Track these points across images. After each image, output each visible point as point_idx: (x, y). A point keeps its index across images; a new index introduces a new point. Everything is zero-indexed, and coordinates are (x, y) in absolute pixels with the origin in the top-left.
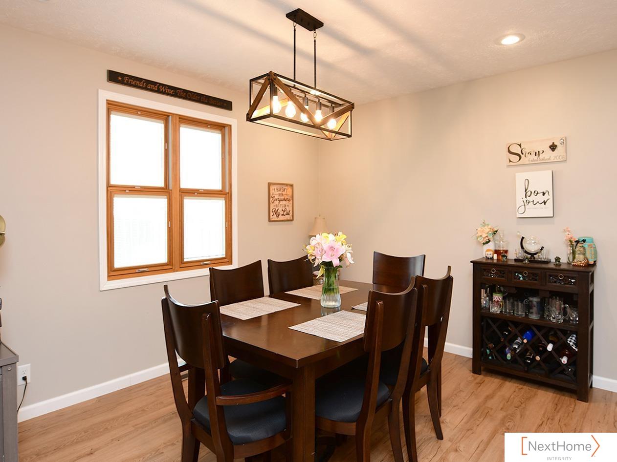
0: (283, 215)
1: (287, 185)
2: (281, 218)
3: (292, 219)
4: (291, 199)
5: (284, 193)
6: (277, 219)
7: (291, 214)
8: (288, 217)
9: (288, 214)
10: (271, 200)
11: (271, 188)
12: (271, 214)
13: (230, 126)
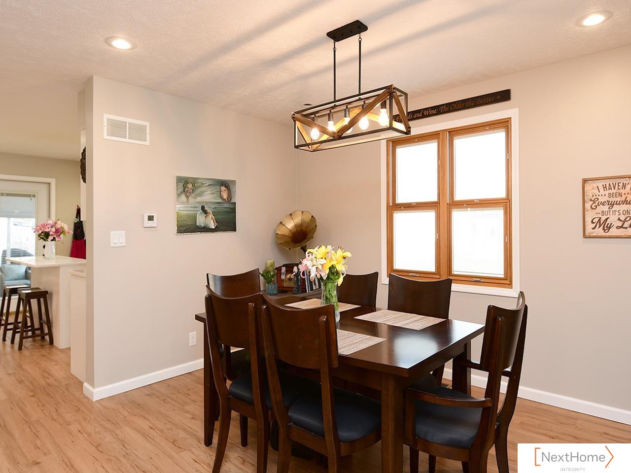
0: (619, 228)
2: (616, 232)
5: (622, 191)
6: (603, 234)
10: (588, 205)
11: (588, 187)
12: (589, 226)
13: (510, 118)
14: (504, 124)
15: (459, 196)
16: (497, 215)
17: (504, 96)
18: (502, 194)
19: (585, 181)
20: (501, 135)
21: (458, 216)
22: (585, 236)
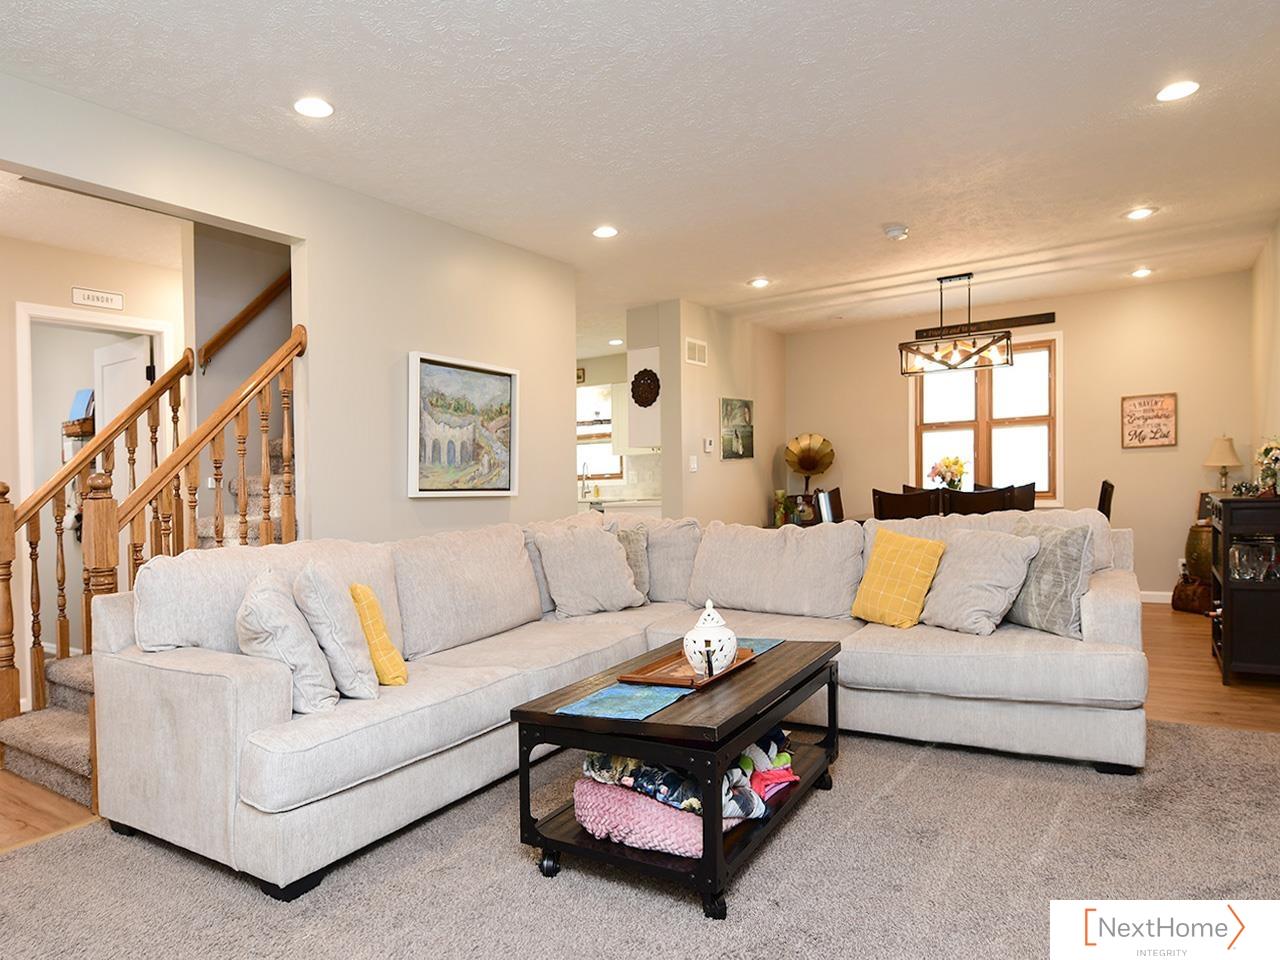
0: (1151, 438)
1: (1162, 396)
2: (1147, 442)
3: (1173, 442)
4: (1173, 414)
5: (1155, 407)
6: (1139, 444)
7: (1172, 434)
8: (1166, 441)
9: (1166, 436)
10: (1126, 420)
11: (1126, 404)
12: (1127, 438)
13: (1054, 340)
14: (1049, 345)
15: (996, 415)
16: (1042, 431)
17: (1048, 318)
18: (1045, 412)
19: (1124, 399)
20: (1045, 354)
21: (999, 435)
22: (1123, 447)
